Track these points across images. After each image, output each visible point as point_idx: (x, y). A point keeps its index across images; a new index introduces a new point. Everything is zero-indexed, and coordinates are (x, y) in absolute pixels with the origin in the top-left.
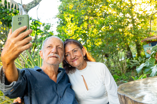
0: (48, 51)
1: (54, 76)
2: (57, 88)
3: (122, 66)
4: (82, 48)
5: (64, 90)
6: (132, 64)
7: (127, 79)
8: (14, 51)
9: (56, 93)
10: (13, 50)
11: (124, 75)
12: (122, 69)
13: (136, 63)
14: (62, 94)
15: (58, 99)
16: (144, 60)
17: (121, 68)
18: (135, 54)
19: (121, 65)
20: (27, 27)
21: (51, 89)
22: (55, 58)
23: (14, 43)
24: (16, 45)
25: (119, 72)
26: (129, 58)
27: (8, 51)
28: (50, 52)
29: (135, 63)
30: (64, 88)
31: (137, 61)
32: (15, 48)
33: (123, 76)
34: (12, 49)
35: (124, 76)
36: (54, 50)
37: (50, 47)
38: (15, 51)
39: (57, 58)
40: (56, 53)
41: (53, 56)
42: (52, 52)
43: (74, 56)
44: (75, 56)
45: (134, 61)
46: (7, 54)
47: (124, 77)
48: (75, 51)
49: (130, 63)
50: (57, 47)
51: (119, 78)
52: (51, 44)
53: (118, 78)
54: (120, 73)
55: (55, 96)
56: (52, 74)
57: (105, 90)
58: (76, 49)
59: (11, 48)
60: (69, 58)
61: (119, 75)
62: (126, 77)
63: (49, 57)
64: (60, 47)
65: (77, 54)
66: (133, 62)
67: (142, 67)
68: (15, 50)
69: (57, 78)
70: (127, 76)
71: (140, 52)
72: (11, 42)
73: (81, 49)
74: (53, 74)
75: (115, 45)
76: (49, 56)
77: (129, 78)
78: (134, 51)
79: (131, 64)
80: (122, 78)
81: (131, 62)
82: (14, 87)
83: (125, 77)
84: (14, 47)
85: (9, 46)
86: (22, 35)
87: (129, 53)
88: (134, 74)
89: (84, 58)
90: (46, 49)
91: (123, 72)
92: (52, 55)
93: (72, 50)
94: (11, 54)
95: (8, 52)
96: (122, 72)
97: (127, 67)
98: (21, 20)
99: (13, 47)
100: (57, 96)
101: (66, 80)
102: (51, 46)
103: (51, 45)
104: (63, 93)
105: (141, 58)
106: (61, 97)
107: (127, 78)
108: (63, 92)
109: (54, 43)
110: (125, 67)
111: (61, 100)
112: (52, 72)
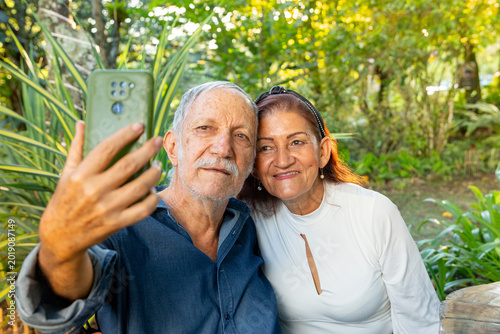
0: (197, 143)
1: (210, 232)
2: (215, 283)
3: (435, 122)
4: (323, 136)
5: (242, 290)
6: (474, 117)
7: (447, 174)
8: (90, 226)
9: (212, 301)
10: (89, 222)
11: (438, 158)
12: (432, 135)
13: (489, 117)
14: (231, 306)
15: (218, 326)
17: (431, 129)
18: (491, 72)
19: (431, 119)
20: (144, 127)
21: (198, 285)
22: (221, 175)
23: (94, 199)
24: (101, 208)
25: (419, 144)
26: (463, 91)
27: (68, 222)
28: (204, 148)
29: (485, 116)
30: (240, 283)
31: (495, 109)
32: (96, 217)
33: (432, 160)
34: (85, 219)
35: (436, 162)
36: (220, 142)
37: (209, 128)
38: (96, 226)
39: (227, 173)
40: (227, 158)
41: (214, 166)
42: (213, 150)
43: (288, 158)
44: (292, 161)
45: (482, 107)
46: (65, 233)
47: (437, 165)
48: (296, 142)
49: (468, 114)
50: (232, 130)
51: (418, 165)
52: (211, 116)
53: (414, 166)
54: (424, 150)
55: (209, 314)
56: (202, 225)
57: (382, 296)
58: (300, 137)
59: (80, 214)
60: (267, 161)
61: (418, 156)
62: (444, 163)
63: (199, 169)
64: (245, 131)
65: (303, 155)
66: (479, 113)
68: (94, 222)
69: (220, 243)
70: (447, 161)
72: (82, 191)
73: (319, 140)
74: (208, 226)
75: (420, 44)
76: (202, 162)
77: (456, 172)
79: (469, 119)
80: (428, 166)
81: (470, 110)
82: (76, 321)
83: (441, 167)
84: (93, 215)
85: (76, 208)
86: (126, 167)
87: (467, 71)
88: (476, 157)
89: (320, 174)
90: (190, 135)
91: (435, 146)
92: (210, 160)
93: (289, 137)
94: (80, 235)
95: (67, 225)
96: (431, 146)
97: (452, 129)
98: (121, 92)
99: (90, 212)
100: (215, 313)
101: (248, 246)
102: (211, 127)
103: (212, 121)
104: (236, 303)
106: (227, 318)
107: (448, 168)
108: (238, 298)
109: (225, 114)
110: (444, 128)
111: (229, 327)
112: (204, 219)
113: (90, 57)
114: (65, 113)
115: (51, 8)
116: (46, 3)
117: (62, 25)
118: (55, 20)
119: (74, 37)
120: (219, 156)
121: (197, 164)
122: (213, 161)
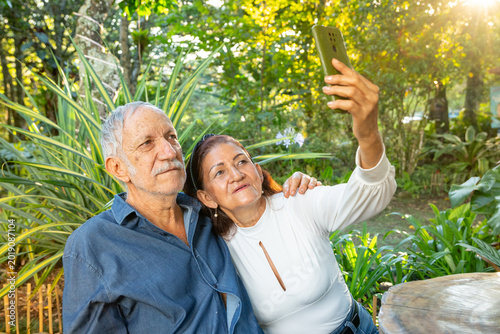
3: (408, 148)
6: (440, 145)
7: (415, 193)
11: (408, 178)
12: (404, 159)
13: (453, 146)
16: (480, 140)
17: (404, 154)
18: (458, 108)
19: (404, 145)
26: (434, 122)
28: (153, 159)
29: (449, 145)
31: (459, 139)
33: (403, 180)
35: (406, 182)
41: (168, 168)
42: (163, 157)
45: (448, 137)
47: (408, 184)
49: (436, 142)
54: (398, 171)
62: (414, 183)
63: (157, 175)
66: (445, 142)
67: (470, 190)
70: (416, 181)
71: (475, 104)
75: (398, 81)
76: (158, 170)
77: (423, 191)
78: (458, 96)
79: (436, 146)
81: (438, 138)
83: (411, 186)
87: (438, 106)
88: (441, 180)
90: (136, 153)
91: (406, 169)
92: (163, 166)
96: (403, 168)
97: (421, 154)
105: (474, 131)
107: (416, 188)
110: (415, 152)
113: (116, 76)
114: (92, 123)
115: (85, 35)
116: (82, 30)
117: (94, 49)
118: (89, 45)
119: (104, 59)
120: (168, 160)
121: (153, 173)
122: (166, 166)
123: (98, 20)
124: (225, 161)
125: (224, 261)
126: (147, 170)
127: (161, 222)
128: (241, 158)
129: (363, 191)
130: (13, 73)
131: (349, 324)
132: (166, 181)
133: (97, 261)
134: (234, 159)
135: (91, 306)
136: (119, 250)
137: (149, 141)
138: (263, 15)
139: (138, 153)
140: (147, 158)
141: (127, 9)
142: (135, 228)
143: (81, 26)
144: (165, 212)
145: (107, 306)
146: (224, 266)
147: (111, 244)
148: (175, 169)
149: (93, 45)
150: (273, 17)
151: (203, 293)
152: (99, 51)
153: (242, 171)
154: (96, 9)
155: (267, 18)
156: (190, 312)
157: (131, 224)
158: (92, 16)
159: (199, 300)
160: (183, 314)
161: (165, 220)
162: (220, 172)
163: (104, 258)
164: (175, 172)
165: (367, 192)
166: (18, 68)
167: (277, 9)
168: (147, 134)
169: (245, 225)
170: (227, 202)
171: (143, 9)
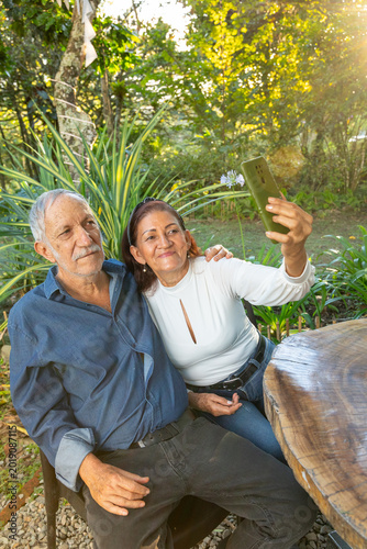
3: (351, 168)
11: (352, 194)
12: (348, 178)
25: (339, 183)
28: (72, 246)
33: (347, 196)
42: (79, 245)
44: (171, 244)
51: (337, 200)
53: (333, 201)
54: (342, 188)
61: (338, 192)
63: (77, 260)
70: (358, 197)
76: (77, 255)
77: (364, 205)
80: (344, 201)
91: (350, 185)
92: (81, 252)
96: (347, 185)
97: (363, 173)
107: (358, 202)
113: (89, 132)
115: (62, 98)
116: (59, 94)
117: (70, 110)
118: (65, 106)
119: (78, 117)
120: (85, 247)
121: (74, 258)
122: (84, 252)
123: (71, 83)
124: (157, 228)
125: (143, 322)
126: (68, 256)
127: (86, 294)
128: (173, 227)
129: (286, 288)
130: (27, 124)
131: (253, 361)
132: (85, 264)
133: (32, 332)
134: (166, 227)
135: (29, 370)
136: (49, 322)
137: (68, 230)
138: (220, 58)
139: (58, 242)
140: (67, 245)
141: (99, 68)
142: (63, 301)
143: (57, 91)
144: (89, 286)
145: (42, 369)
146: (142, 326)
147: (43, 316)
148: (93, 253)
149: (69, 106)
150: (230, 60)
151: (123, 351)
152: (74, 111)
153: (171, 239)
154: (68, 74)
155: (224, 61)
156: (110, 372)
157: (58, 298)
158: (65, 81)
159: (120, 358)
160: (104, 373)
161: (89, 292)
162: (152, 237)
163: (38, 329)
164: (92, 256)
165: (289, 290)
166: (31, 120)
167: (233, 52)
168: (65, 224)
169: (168, 285)
170: (152, 263)
171: (112, 66)
